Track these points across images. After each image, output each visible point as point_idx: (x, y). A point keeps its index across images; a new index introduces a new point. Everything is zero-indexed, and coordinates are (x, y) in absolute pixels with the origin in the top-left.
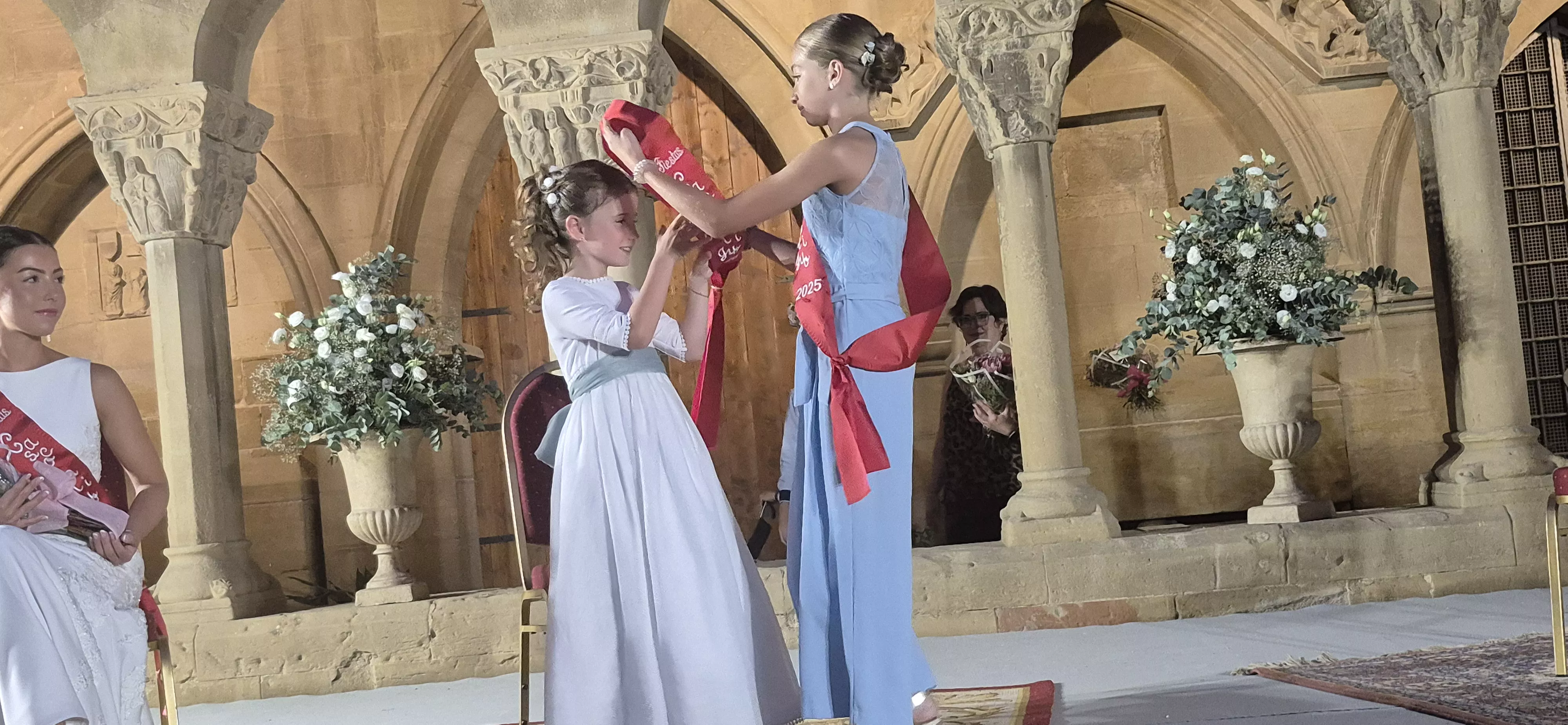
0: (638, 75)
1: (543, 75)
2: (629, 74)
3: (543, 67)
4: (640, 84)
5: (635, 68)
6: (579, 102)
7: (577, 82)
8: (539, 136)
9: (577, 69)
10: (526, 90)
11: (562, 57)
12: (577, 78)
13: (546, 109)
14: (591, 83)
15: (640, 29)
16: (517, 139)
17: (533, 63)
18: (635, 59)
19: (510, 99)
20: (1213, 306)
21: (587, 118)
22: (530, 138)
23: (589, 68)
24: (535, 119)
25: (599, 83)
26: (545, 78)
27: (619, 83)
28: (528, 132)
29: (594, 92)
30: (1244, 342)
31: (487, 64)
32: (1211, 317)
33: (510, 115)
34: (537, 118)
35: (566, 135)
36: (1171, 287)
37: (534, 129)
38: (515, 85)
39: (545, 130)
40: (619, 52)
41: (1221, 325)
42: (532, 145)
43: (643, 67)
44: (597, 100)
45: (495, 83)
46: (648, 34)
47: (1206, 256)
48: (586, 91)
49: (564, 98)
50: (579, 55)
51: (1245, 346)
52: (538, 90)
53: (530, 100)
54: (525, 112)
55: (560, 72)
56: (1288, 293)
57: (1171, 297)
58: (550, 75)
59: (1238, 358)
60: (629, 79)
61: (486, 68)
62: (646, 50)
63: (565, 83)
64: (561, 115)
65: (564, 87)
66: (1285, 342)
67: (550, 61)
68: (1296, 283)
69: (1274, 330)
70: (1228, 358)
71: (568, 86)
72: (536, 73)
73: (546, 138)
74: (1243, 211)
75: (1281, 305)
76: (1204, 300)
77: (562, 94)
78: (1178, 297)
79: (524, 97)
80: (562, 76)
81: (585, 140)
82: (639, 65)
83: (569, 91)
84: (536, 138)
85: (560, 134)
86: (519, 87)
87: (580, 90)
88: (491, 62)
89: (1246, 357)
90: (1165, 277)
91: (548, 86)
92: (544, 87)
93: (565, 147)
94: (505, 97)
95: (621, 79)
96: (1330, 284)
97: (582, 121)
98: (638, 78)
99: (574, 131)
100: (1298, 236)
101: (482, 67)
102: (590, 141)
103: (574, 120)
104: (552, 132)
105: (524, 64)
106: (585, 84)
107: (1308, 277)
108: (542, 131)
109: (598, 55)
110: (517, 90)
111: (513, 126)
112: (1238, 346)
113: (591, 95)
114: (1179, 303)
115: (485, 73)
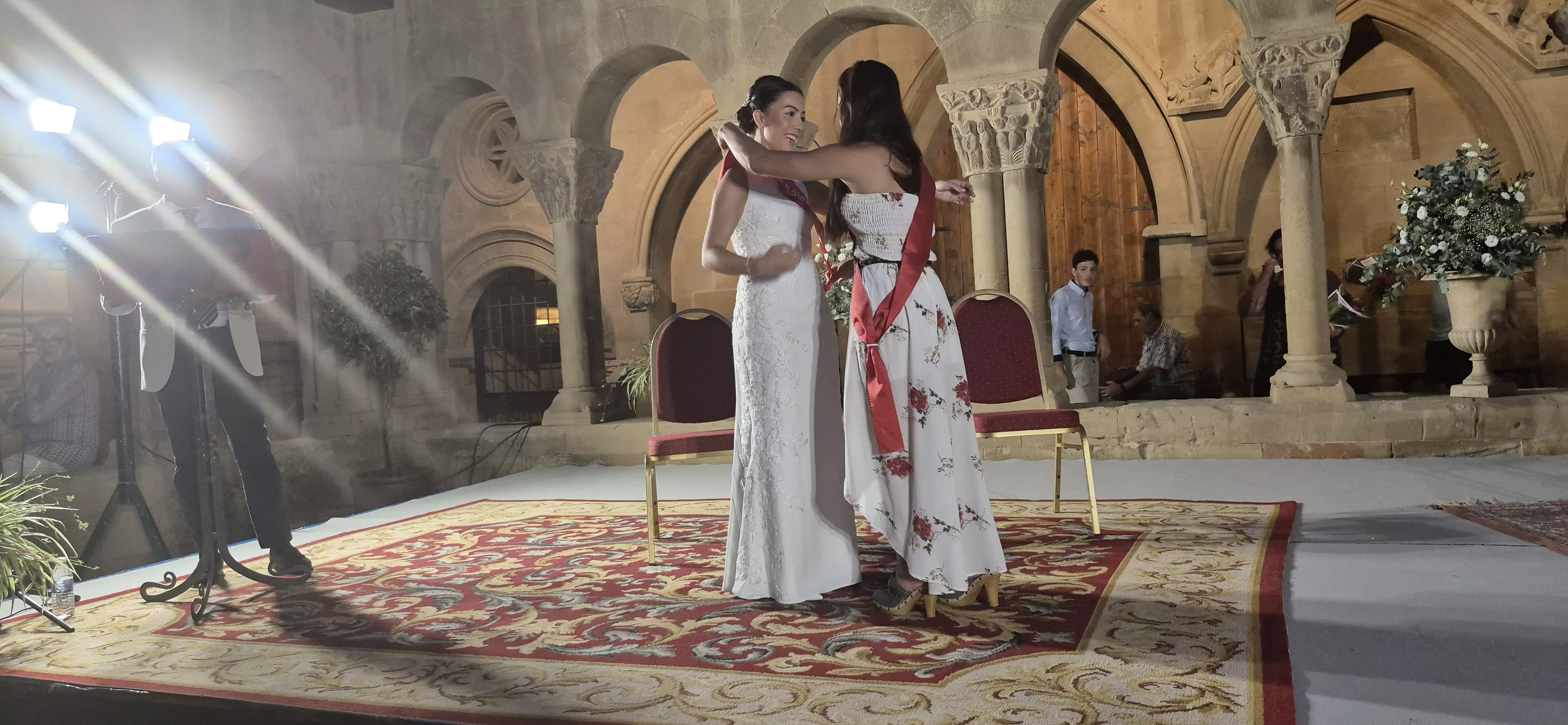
0: (1037, 98)
1: (978, 100)
2: (1031, 97)
3: (978, 94)
4: (1038, 103)
5: (1035, 93)
6: (999, 116)
7: (998, 103)
8: (973, 138)
9: (998, 95)
10: (966, 109)
11: (989, 88)
12: (999, 101)
13: (978, 120)
14: (1007, 104)
15: (1040, 68)
16: (960, 139)
17: (971, 92)
18: (1036, 87)
19: (956, 115)
20: (1433, 249)
21: (1004, 125)
22: (967, 139)
23: (1006, 94)
24: (971, 127)
25: (1012, 103)
26: (978, 102)
27: (1025, 103)
28: (966, 135)
29: (1009, 109)
30: (1455, 274)
31: (943, 94)
32: (1432, 255)
33: (956, 124)
34: (973, 127)
35: (990, 136)
36: (1403, 235)
37: (970, 133)
38: (960, 106)
39: (977, 134)
40: (1025, 83)
41: (1439, 262)
42: (968, 143)
43: (1041, 93)
44: (1011, 114)
45: (947, 106)
46: (1045, 72)
47: (1430, 214)
48: (1004, 109)
49: (989, 113)
50: (1000, 86)
51: (1456, 277)
52: (974, 109)
53: (969, 116)
54: (965, 123)
55: (988, 98)
56: (1492, 241)
57: (1403, 241)
58: (981, 99)
59: (1451, 284)
60: (1031, 100)
61: (942, 97)
62: (1043, 82)
63: (991, 104)
64: (987, 125)
65: (990, 106)
66: (1486, 275)
67: (982, 91)
68: (1498, 235)
69: (1478, 266)
70: (1443, 285)
71: (993, 105)
72: (973, 98)
73: (978, 139)
74: (1461, 183)
75: (1486, 249)
76: (1429, 244)
77: (988, 111)
78: (1408, 242)
79: (965, 113)
80: (989, 100)
81: (1002, 140)
82: (1038, 91)
83: (993, 109)
84: (971, 139)
85: (986, 136)
86: (962, 108)
87: (1000, 108)
88: (945, 93)
89: (1457, 284)
90: (1400, 228)
91: (980, 106)
92: (977, 107)
93: (989, 144)
94: (954, 114)
95: (1026, 100)
96: (1524, 235)
97: (1000, 127)
98: (1037, 99)
99: (995, 134)
100: (1502, 201)
101: (940, 96)
102: (1005, 140)
103: (995, 127)
104: (981, 135)
105: (966, 93)
106: (1003, 104)
107: (1507, 230)
108: (975, 134)
109: (1013, 86)
110: (961, 110)
111: (957, 131)
112: (1450, 277)
113: (1007, 111)
114: (1409, 246)
115: (942, 100)
